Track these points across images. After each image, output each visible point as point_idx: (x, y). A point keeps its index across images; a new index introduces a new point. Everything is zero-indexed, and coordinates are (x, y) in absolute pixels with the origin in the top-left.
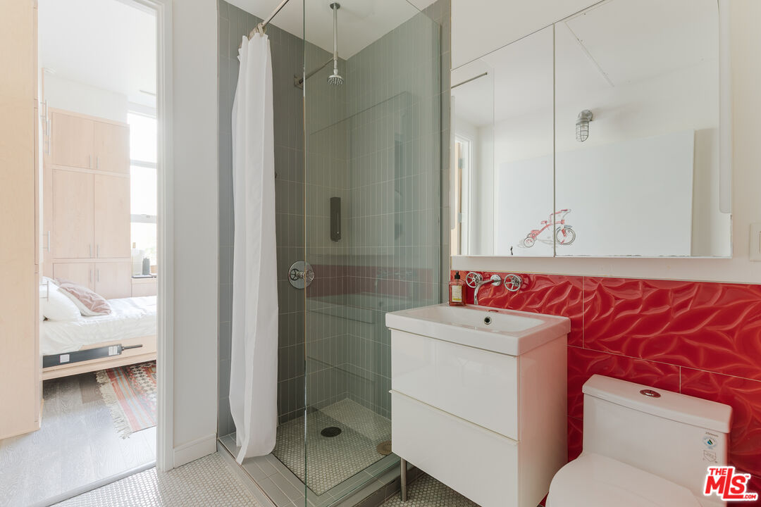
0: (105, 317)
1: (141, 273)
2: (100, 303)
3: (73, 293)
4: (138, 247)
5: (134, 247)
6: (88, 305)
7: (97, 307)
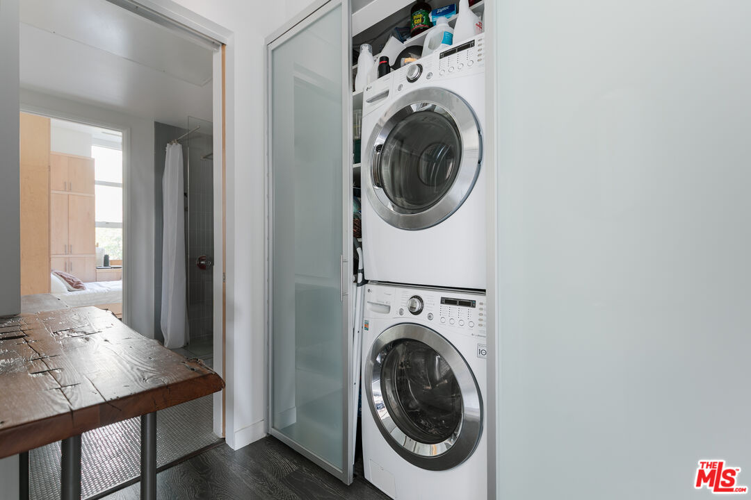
0: (83, 292)
1: (103, 265)
2: (79, 283)
3: (61, 276)
4: (100, 247)
5: (97, 246)
6: (71, 284)
7: (76, 286)
